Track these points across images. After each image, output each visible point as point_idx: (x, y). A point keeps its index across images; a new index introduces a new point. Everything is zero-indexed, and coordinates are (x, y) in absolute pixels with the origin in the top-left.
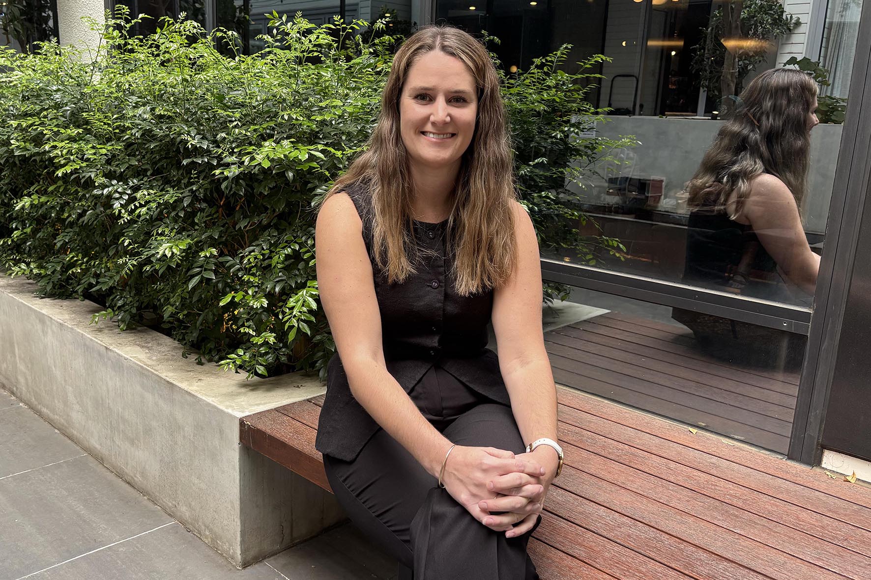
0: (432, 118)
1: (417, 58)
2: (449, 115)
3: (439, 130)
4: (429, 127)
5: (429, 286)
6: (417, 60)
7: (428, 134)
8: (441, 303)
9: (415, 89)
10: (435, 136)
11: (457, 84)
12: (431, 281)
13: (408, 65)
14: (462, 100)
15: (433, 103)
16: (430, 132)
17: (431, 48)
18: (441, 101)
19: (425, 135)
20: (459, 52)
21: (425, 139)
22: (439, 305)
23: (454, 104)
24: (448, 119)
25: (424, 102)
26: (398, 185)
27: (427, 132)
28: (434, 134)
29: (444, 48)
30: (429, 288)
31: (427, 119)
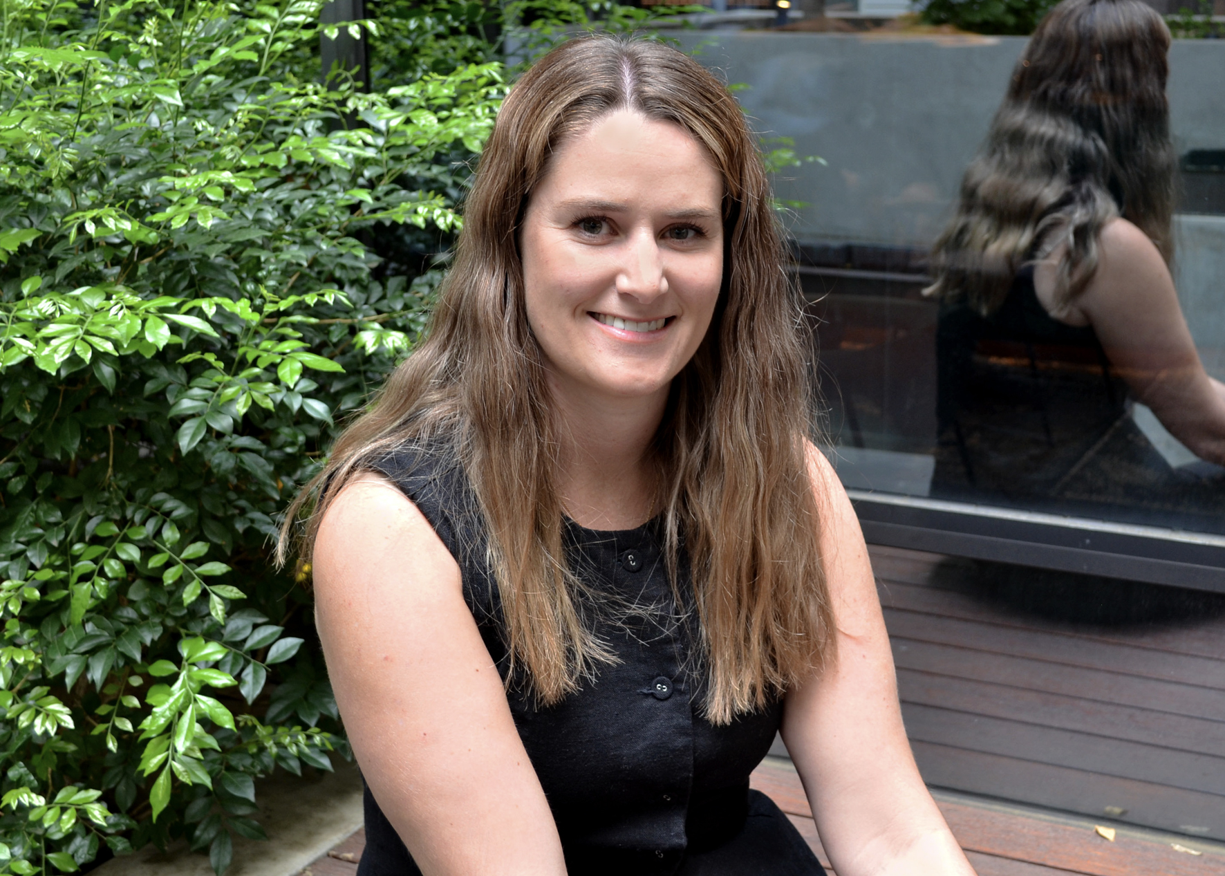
0: (623, 283)
1: (575, 126)
2: (666, 274)
3: (639, 312)
4: (612, 303)
5: (647, 695)
6: (578, 132)
7: (609, 320)
8: (687, 735)
9: (573, 205)
10: (629, 326)
11: (684, 197)
12: (650, 680)
13: (554, 141)
14: (691, 233)
15: (620, 242)
16: (615, 317)
17: (610, 99)
18: (643, 237)
19: (598, 320)
20: (686, 113)
21: (603, 332)
22: (680, 742)
23: (676, 242)
24: (665, 284)
25: (597, 238)
26: (528, 446)
27: (605, 315)
28: (624, 320)
29: (644, 103)
30: (651, 701)
31: (608, 283)
